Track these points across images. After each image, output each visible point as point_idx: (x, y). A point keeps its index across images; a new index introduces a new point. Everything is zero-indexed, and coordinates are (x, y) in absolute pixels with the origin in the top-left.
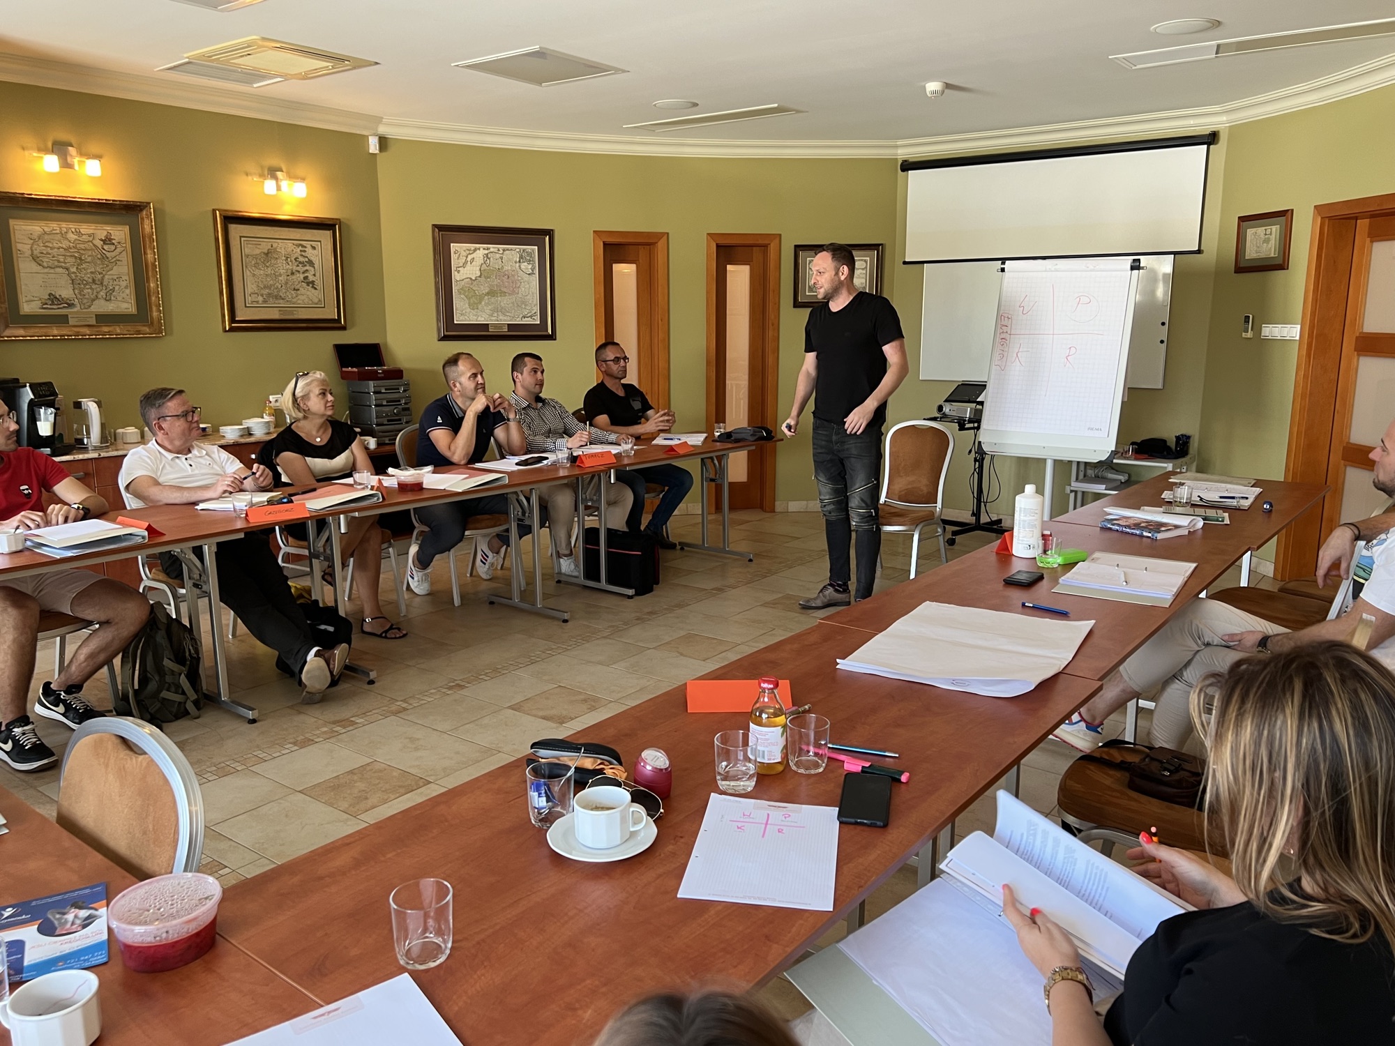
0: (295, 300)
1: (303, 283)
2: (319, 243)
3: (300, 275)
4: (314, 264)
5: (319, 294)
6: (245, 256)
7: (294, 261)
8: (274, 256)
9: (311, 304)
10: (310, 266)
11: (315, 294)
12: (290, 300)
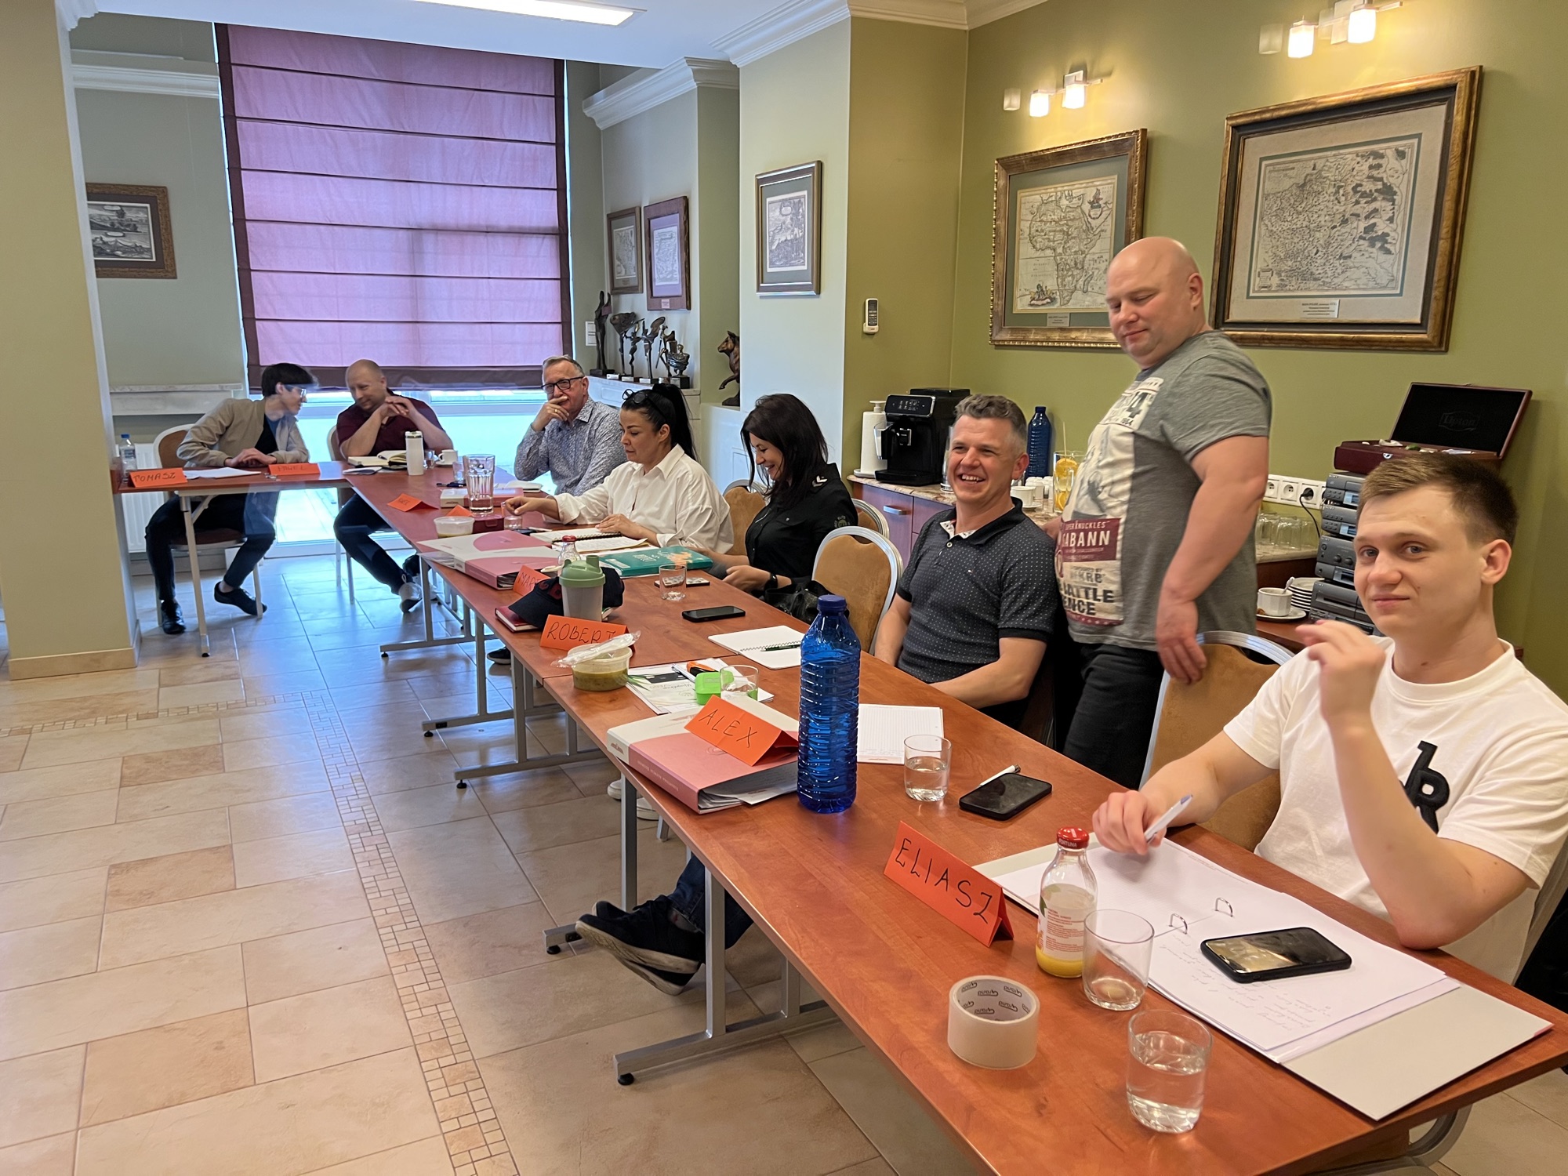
0: (1336, 280)
1: (1361, 242)
2: (1416, 141)
3: (1360, 222)
4: (1395, 193)
5: (1392, 265)
6: (1262, 197)
7: (1352, 193)
8: (1315, 187)
9: (1373, 288)
10: (1384, 199)
11: (1384, 265)
12: (1329, 280)
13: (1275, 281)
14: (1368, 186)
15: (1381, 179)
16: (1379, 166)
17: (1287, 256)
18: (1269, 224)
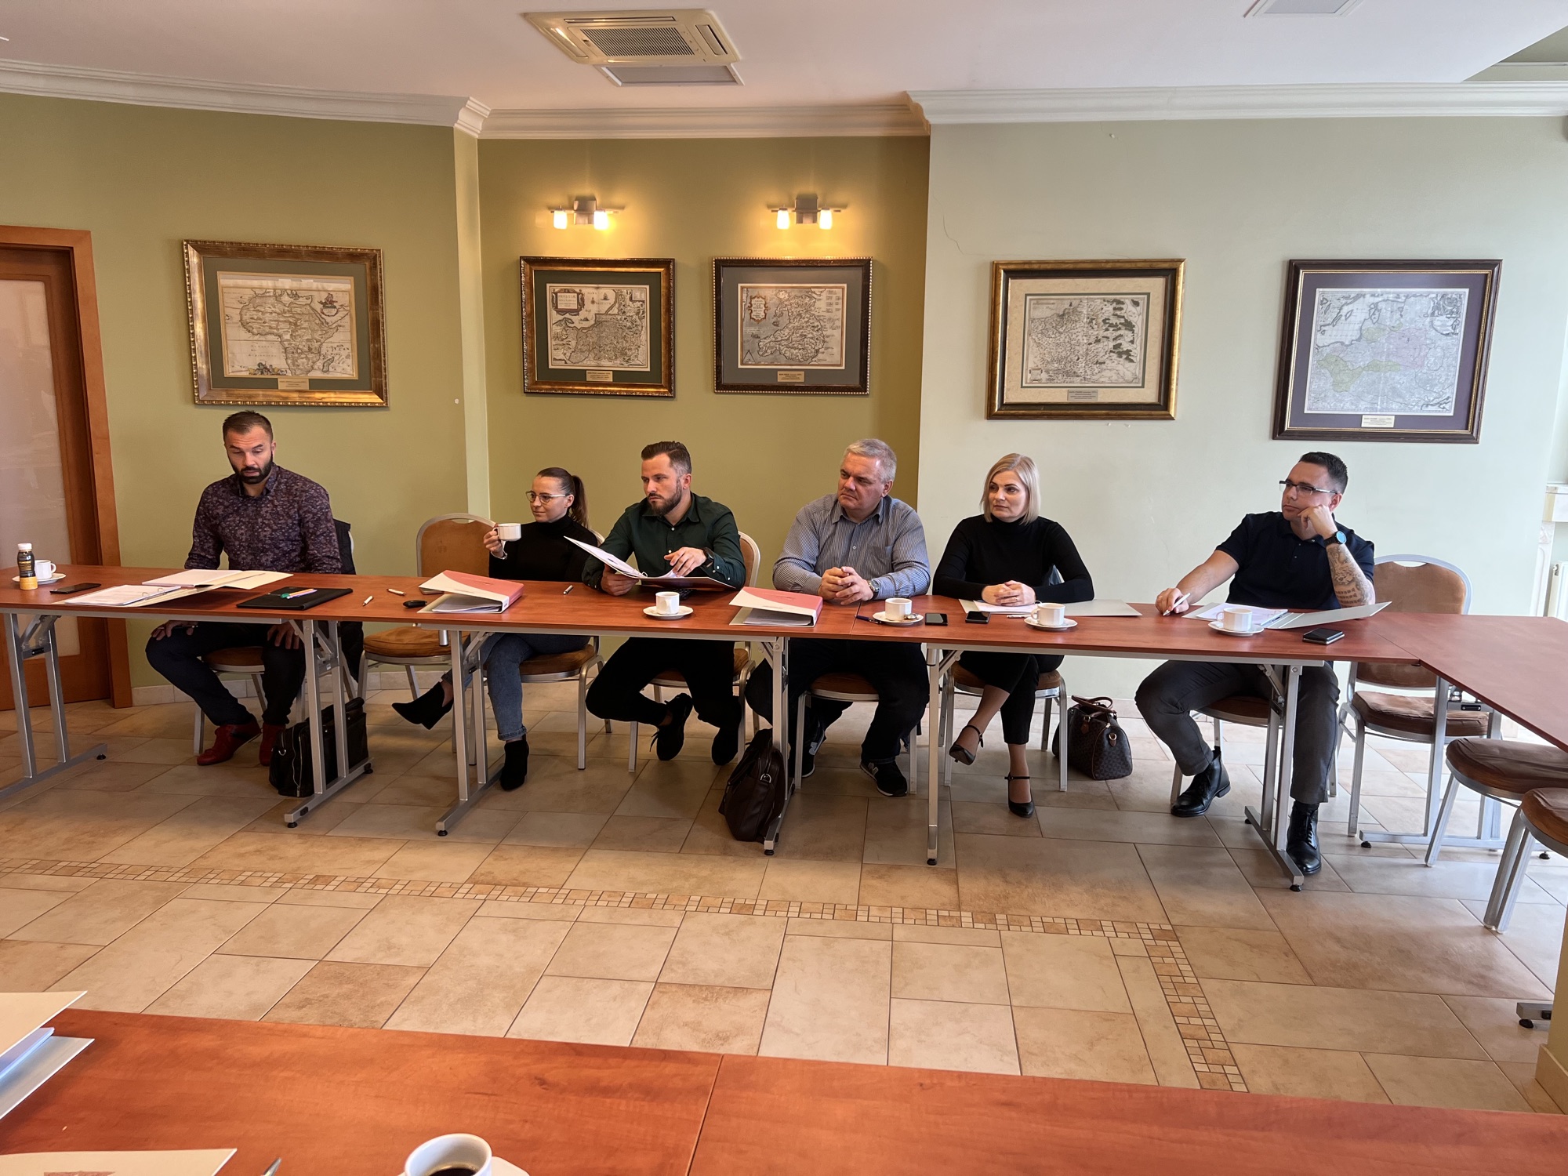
0: (1094, 377)
1: (1112, 354)
2: (1146, 296)
3: (1110, 343)
4: (1134, 326)
5: (1135, 369)
6: (1029, 320)
7: (1102, 323)
8: (1073, 318)
9: (1122, 383)
10: (1126, 329)
11: (1131, 369)
12: (1089, 377)
13: (1044, 376)
14: (1114, 321)
15: (1123, 317)
16: (1121, 309)
17: (1053, 361)
18: (1036, 339)
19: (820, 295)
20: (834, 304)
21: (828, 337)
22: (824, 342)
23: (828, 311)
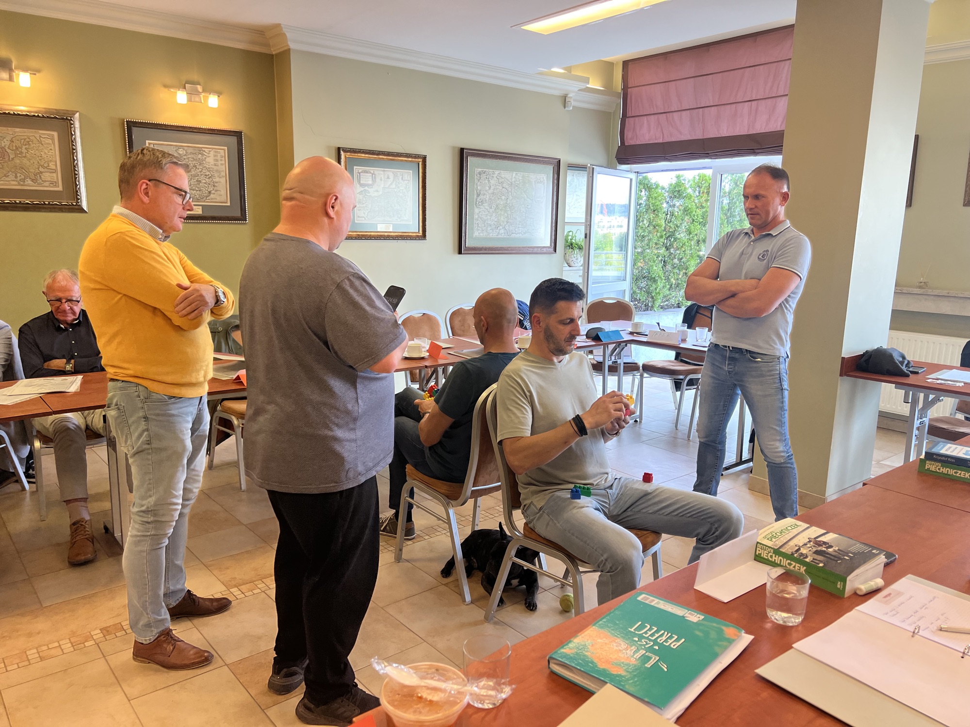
19: (209, 153)
20: (219, 160)
21: (217, 183)
22: (214, 186)
23: (215, 165)
